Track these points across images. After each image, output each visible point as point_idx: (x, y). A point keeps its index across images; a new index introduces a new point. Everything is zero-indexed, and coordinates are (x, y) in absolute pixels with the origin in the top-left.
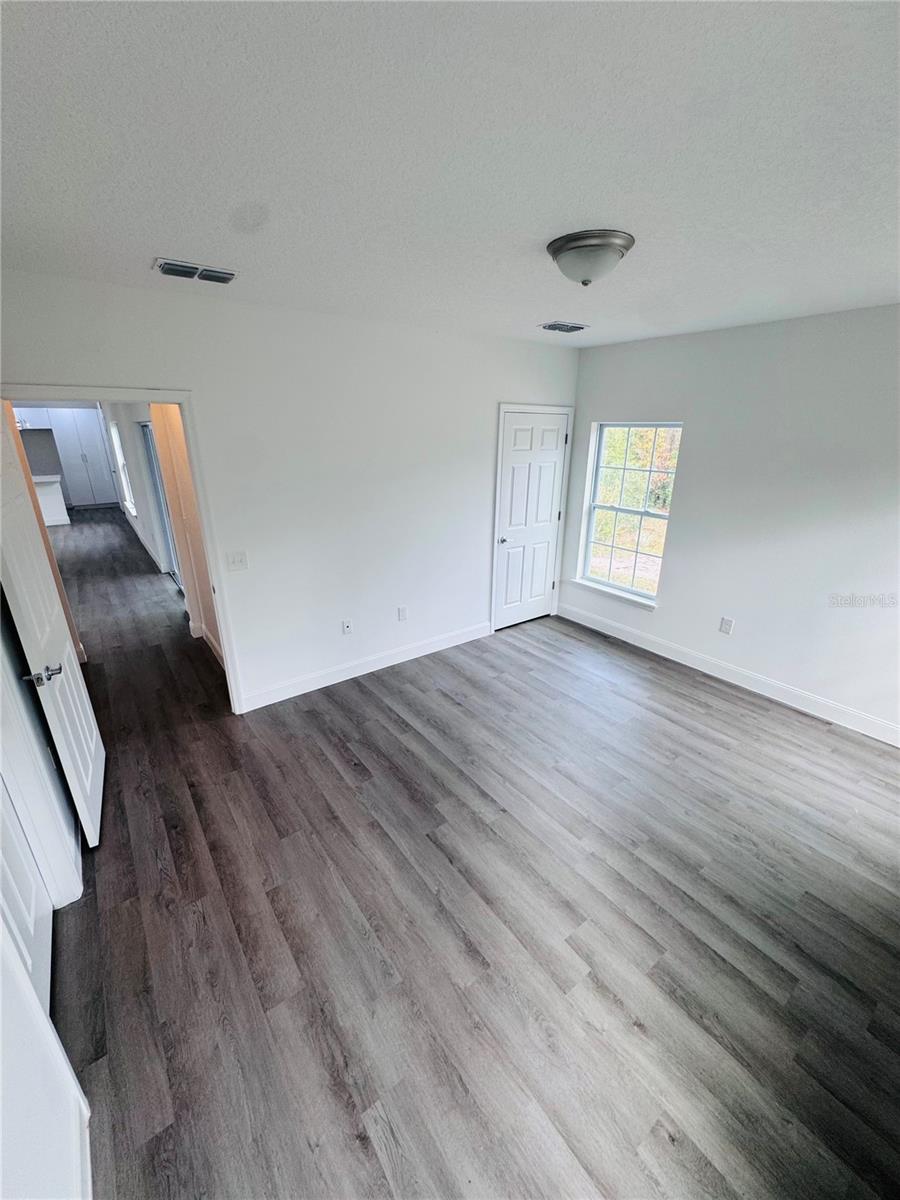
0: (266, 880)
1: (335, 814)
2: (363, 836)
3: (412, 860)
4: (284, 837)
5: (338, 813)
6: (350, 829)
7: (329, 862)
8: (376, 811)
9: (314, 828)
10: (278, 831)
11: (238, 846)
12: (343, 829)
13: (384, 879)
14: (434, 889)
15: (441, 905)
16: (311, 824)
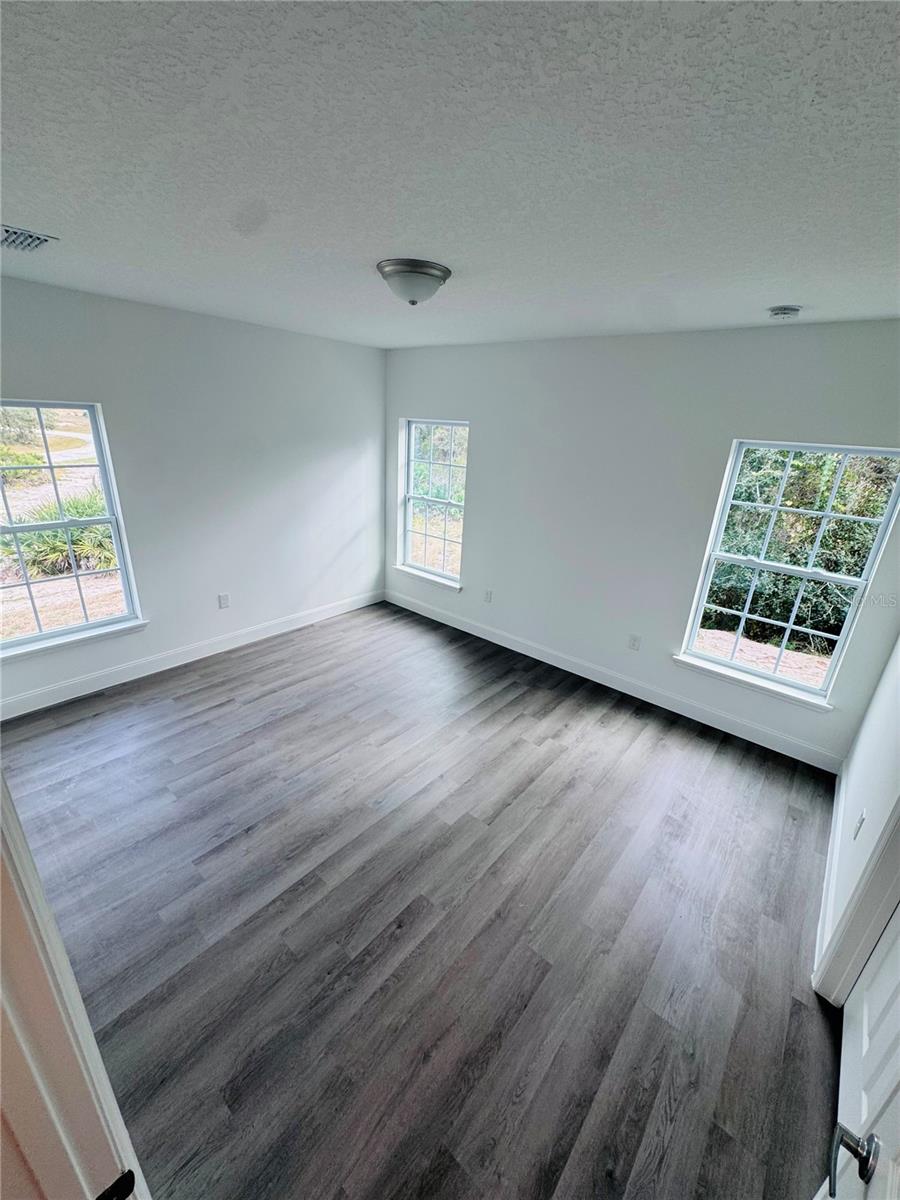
0: (604, 952)
1: (493, 917)
2: (510, 878)
3: (519, 831)
4: (547, 963)
5: (491, 913)
6: (508, 892)
7: (554, 897)
8: (475, 875)
9: (520, 934)
10: (544, 974)
11: (586, 1021)
12: (511, 898)
13: (547, 846)
14: (538, 812)
15: (548, 805)
16: (517, 939)
